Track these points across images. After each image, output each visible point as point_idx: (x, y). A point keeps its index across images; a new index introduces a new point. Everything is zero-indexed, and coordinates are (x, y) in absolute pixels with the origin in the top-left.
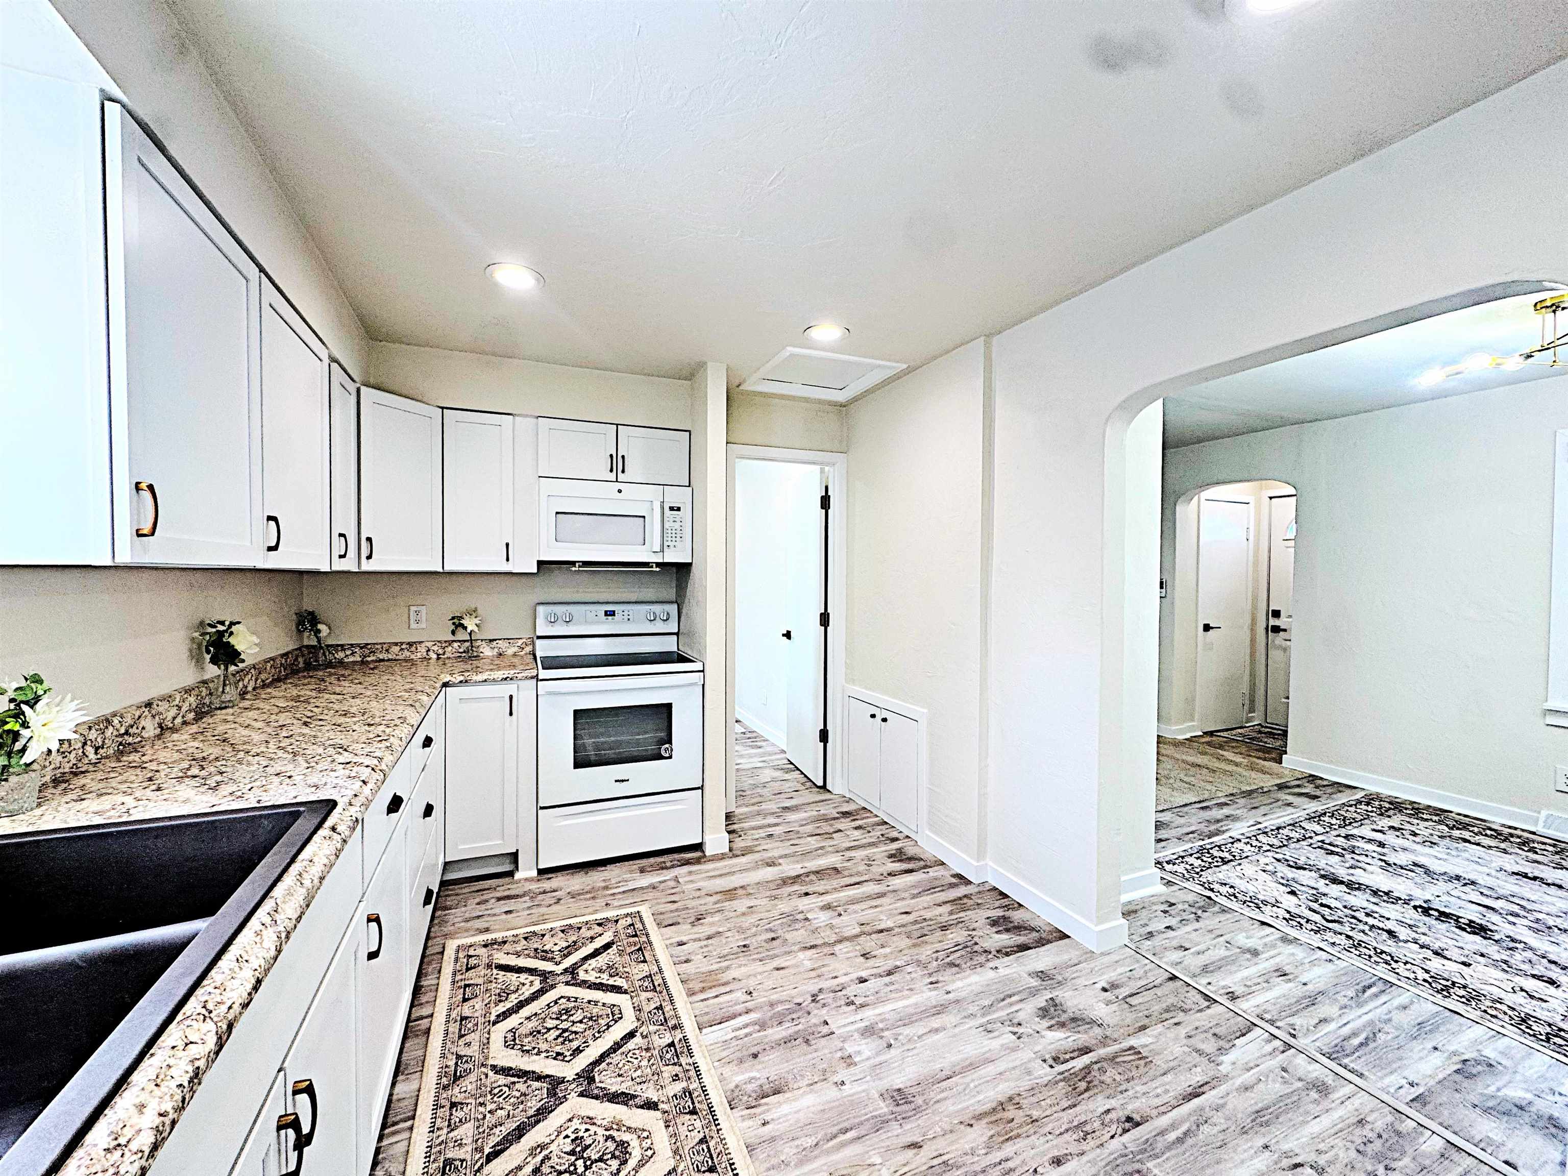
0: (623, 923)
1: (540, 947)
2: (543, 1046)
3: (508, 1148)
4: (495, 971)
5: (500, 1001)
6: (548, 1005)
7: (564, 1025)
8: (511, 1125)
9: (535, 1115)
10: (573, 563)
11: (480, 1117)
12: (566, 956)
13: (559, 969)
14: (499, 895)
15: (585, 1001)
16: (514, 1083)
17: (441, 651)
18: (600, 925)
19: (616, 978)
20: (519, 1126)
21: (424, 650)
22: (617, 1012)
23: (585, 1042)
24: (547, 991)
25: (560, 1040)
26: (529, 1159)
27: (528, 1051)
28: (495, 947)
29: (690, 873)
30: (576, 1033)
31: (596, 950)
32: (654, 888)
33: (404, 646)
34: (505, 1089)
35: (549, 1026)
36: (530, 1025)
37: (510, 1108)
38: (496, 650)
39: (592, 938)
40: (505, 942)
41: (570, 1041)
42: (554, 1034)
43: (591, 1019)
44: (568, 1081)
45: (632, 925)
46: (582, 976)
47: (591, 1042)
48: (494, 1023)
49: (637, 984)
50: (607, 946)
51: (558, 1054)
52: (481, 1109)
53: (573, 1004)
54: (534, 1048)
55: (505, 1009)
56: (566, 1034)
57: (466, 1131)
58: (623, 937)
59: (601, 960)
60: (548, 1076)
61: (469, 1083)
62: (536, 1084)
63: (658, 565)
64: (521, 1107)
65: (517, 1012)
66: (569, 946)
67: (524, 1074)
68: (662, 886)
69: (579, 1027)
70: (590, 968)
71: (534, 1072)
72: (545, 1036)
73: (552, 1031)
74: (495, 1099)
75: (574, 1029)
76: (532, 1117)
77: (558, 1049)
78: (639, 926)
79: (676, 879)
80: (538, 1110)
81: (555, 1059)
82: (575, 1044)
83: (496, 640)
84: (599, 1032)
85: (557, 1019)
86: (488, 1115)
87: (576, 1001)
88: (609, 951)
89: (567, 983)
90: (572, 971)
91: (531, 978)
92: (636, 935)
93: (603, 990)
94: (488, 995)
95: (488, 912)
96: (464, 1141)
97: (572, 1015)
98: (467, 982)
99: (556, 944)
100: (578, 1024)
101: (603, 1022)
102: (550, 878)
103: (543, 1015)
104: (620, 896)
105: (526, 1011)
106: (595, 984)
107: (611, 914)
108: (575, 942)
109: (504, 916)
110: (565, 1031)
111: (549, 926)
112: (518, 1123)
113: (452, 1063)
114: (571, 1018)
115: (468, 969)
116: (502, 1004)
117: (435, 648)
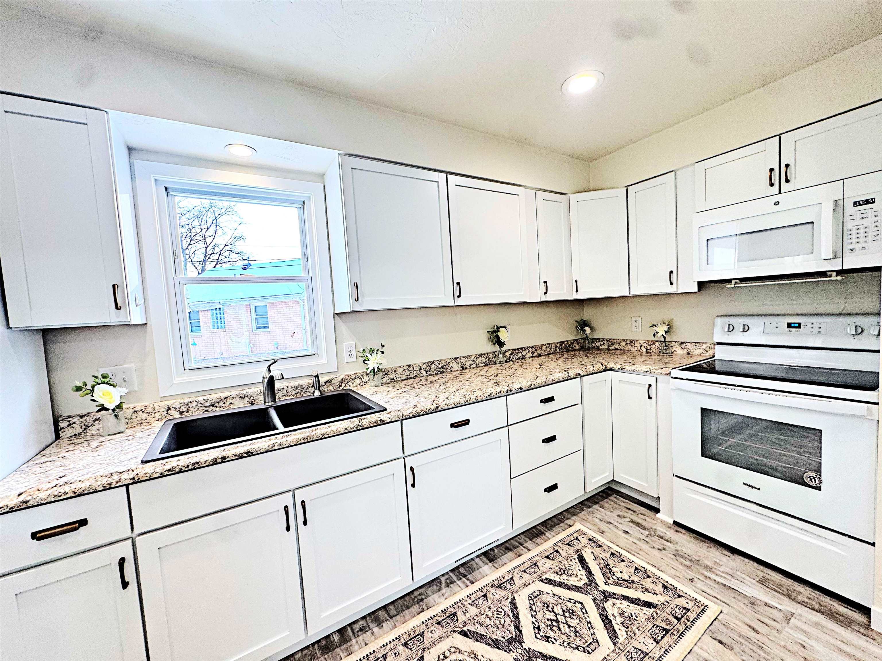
0: (682, 602)
1: (612, 565)
2: (539, 616)
3: (470, 638)
4: (576, 556)
5: (557, 573)
6: (570, 599)
7: (561, 618)
8: (482, 631)
9: (492, 640)
10: (729, 281)
11: (482, 613)
12: (617, 584)
13: (602, 587)
14: (635, 519)
15: (588, 619)
16: (508, 615)
17: (648, 347)
18: (665, 587)
19: (623, 629)
20: (483, 635)
21: (639, 346)
22: (593, 647)
23: (555, 639)
24: (580, 592)
25: (549, 623)
26: (466, 654)
27: (532, 609)
28: (593, 544)
29: (817, 625)
30: (559, 629)
31: (639, 600)
32: (753, 604)
33: (628, 342)
34: (503, 614)
35: (556, 610)
36: (551, 600)
37: (492, 624)
38: (686, 350)
39: (647, 590)
40: (600, 546)
41: (551, 629)
42: (552, 616)
43: (576, 632)
44: (522, 646)
45: (688, 610)
46: (608, 605)
47: (558, 643)
48: (542, 581)
49: (630, 648)
50: (649, 605)
51: (539, 628)
52: (487, 610)
53: (580, 613)
54: (535, 611)
55: (552, 578)
56: (554, 623)
57: (473, 611)
58: (668, 610)
59: (633, 609)
60: (521, 632)
61: (500, 593)
62: (512, 629)
63: (839, 273)
64: (495, 629)
65: (555, 586)
66: (626, 581)
67: (516, 617)
68: (761, 609)
69: (565, 628)
70: (618, 605)
71: (519, 622)
72: (547, 612)
73: (553, 614)
74: (495, 613)
75: (561, 626)
76: (491, 639)
77: (542, 625)
78: (692, 616)
79: (789, 617)
80: (497, 640)
81: (534, 628)
82: (551, 634)
83: (684, 343)
84: (568, 644)
85: (563, 611)
86: (484, 616)
87: (583, 614)
88: (645, 609)
89: (594, 600)
90: (607, 596)
91: (584, 577)
92: (678, 619)
93: (605, 626)
94: (557, 565)
95: (616, 524)
96: (467, 614)
97: (572, 618)
98: (559, 550)
99: (621, 572)
100: (566, 626)
101: (578, 642)
102: (678, 531)
103: (560, 601)
104: (711, 583)
105: (558, 591)
106: (607, 617)
107: (682, 588)
108: (633, 582)
109: (620, 533)
110: (557, 621)
111: (632, 558)
112: (485, 634)
113: (507, 578)
114: (569, 620)
115: (568, 544)
116: (555, 575)
117: (645, 345)
